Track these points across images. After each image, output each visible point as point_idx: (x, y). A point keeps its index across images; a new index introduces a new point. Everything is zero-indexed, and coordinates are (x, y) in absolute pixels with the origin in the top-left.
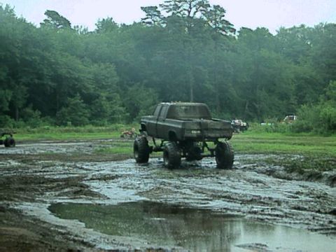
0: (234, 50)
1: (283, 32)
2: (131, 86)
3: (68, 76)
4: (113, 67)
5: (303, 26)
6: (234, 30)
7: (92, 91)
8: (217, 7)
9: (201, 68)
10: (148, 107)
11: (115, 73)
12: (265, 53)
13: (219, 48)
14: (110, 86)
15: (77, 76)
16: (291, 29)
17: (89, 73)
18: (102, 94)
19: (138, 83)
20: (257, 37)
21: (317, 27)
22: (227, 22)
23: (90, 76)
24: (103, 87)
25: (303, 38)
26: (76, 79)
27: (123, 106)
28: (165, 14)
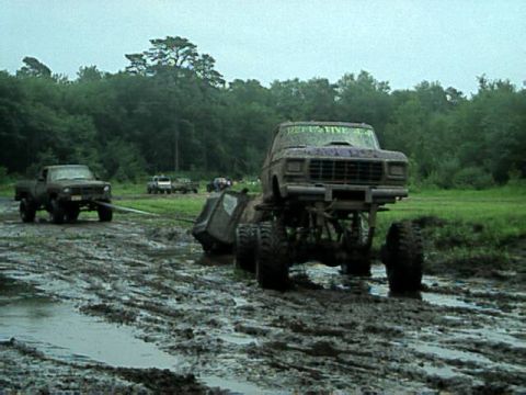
0: (224, 104)
1: (277, 85)
2: (110, 140)
3: (40, 128)
4: (90, 119)
5: (296, 80)
6: (223, 82)
7: (66, 146)
8: (205, 56)
9: (187, 121)
10: (128, 164)
11: (93, 126)
12: (256, 107)
13: (207, 101)
14: (87, 140)
15: (50, 128)
16: (285, 83)
17: (64, 125)
18: (78, 149)
19: (118, 137)
20: (249, 90)
21: (310, 82)
22: (216, 73)
23: (65, 129)
24: (79, 142)
25: (298, 93)
26: (49, 132)
27: (101, 162)
28: (150, 62)
